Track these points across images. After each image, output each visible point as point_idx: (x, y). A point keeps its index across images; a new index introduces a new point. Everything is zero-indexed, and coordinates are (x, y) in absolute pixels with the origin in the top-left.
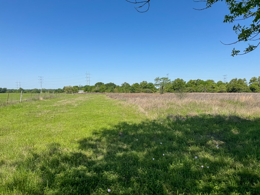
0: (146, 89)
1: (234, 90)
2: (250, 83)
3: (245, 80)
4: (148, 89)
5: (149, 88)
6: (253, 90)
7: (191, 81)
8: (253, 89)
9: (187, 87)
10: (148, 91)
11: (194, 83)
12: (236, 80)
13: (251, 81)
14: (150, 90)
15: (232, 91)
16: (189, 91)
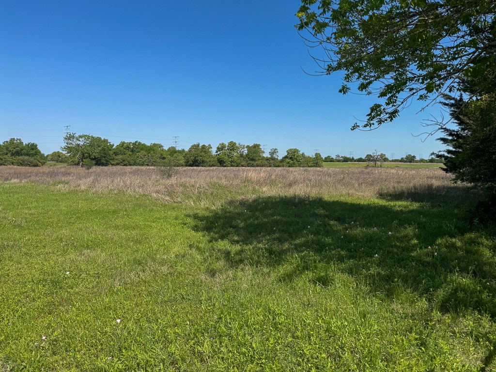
0: (21, 157)
1: (195, 163)
2: (217, 152)
3: (210, 147)
4: (26, 158)
5: (28, 155)
6: (221, 163)
7: (123, 143)
8: (222, 161)
9: (116, 155)
10: (26, 162)
11: (129, 148)
12: (198, 145)
13: (218, 148)
14: (31, 159)
15: (193, 164)
16: (122, 162)
